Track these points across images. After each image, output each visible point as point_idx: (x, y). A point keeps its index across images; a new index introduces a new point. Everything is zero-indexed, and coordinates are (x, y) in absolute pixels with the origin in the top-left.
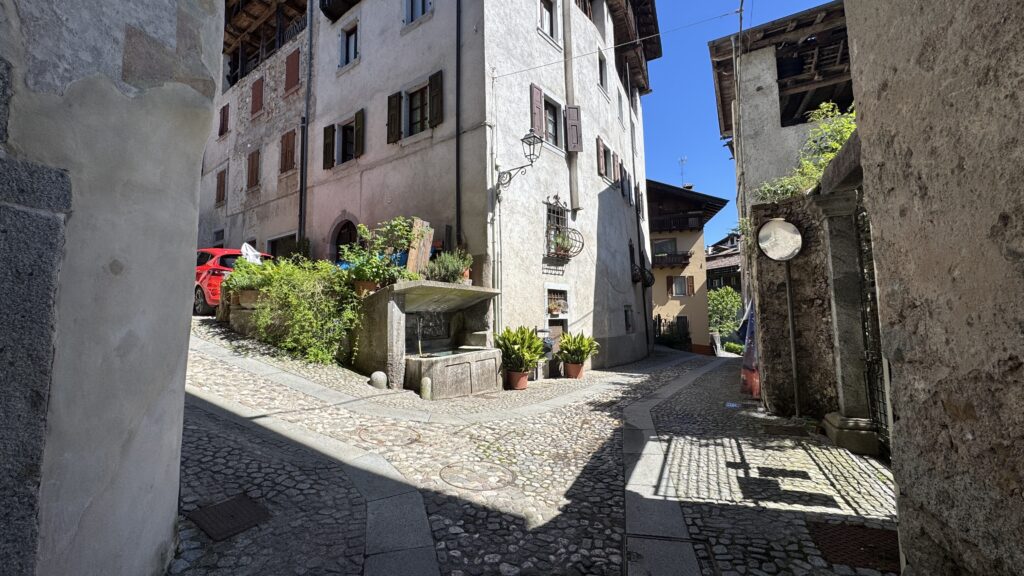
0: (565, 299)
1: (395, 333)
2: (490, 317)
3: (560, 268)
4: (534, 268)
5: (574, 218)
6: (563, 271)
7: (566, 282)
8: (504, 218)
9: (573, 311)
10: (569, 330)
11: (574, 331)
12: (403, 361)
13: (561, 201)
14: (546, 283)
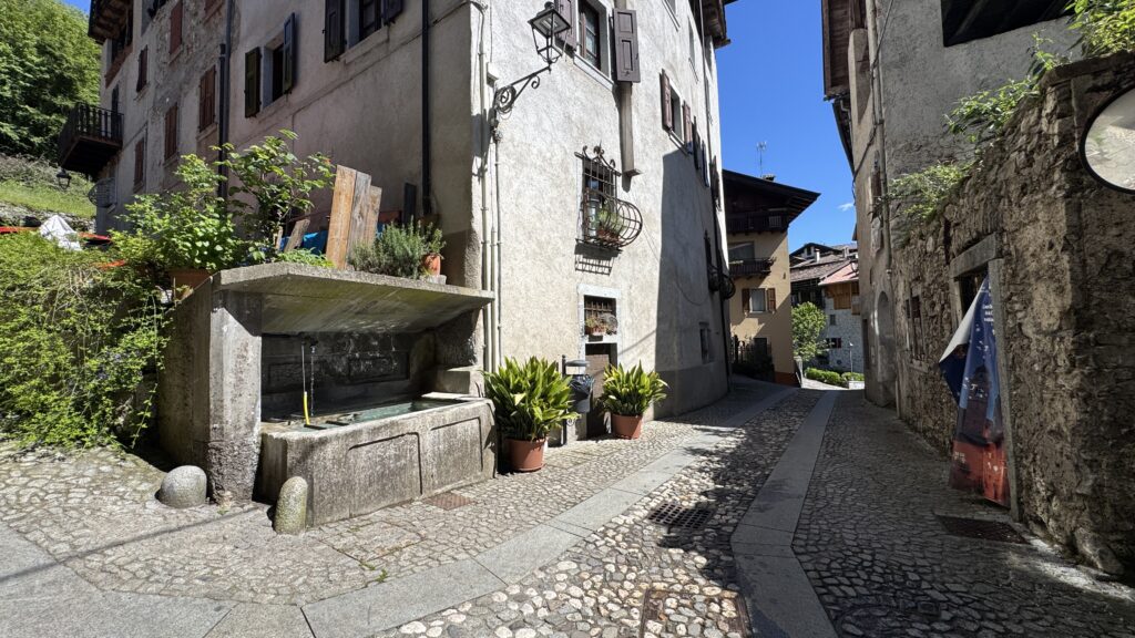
0: (613, 312)
1: (229, 378)
2: (478, 342)
3: (604, 263)
4: (561, 259)
5: (627, 187)
6: (610, 269)
7: (614, 286)
8: (504, 171)
9: (626, 332)
10: (619, 360)
11: (627, 362)
12: (254, 439)
13: (607, 157)
14: (582, 287)
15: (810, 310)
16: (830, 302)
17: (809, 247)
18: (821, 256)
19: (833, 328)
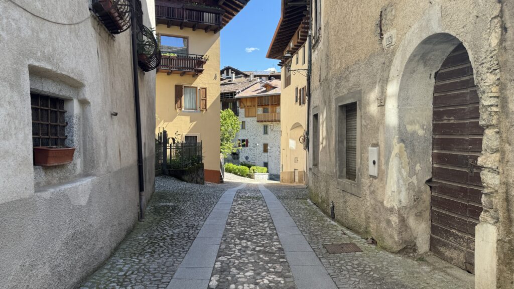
15: (230, 116)
16: (242, 111)
17: (227, 69)
18: (236, 78)
19: (243, 132)
